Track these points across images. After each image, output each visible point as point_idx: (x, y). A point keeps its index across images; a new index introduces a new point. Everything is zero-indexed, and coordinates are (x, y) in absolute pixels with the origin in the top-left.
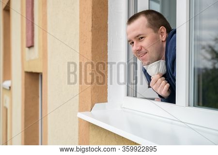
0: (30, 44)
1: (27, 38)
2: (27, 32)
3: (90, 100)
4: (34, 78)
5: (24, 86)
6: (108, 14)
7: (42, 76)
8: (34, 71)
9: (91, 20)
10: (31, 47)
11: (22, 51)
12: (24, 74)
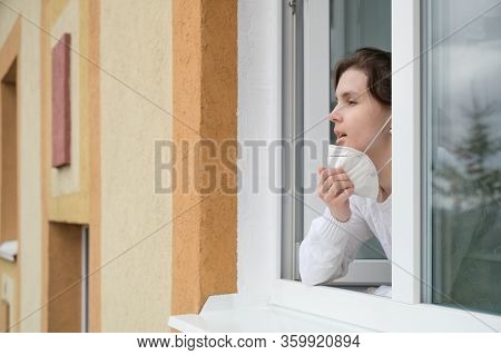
0: (61, 161)
1: (54, 146)
2: (55, 133)
3: (197, 290)
4: (70, 237)
5: (47, 255)
6: (237, 95)
7: (87, 230)
8: (70, 219)
9: (199, 107)
10: (64, 165)
11: (44, 175)
12: (47, 226)
